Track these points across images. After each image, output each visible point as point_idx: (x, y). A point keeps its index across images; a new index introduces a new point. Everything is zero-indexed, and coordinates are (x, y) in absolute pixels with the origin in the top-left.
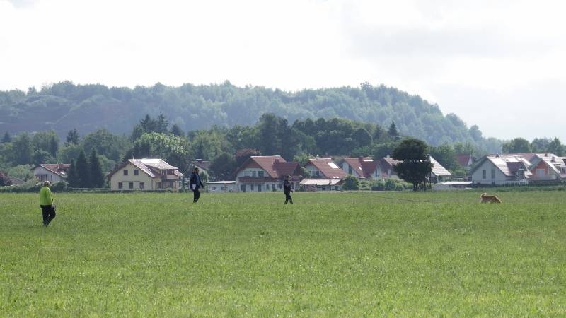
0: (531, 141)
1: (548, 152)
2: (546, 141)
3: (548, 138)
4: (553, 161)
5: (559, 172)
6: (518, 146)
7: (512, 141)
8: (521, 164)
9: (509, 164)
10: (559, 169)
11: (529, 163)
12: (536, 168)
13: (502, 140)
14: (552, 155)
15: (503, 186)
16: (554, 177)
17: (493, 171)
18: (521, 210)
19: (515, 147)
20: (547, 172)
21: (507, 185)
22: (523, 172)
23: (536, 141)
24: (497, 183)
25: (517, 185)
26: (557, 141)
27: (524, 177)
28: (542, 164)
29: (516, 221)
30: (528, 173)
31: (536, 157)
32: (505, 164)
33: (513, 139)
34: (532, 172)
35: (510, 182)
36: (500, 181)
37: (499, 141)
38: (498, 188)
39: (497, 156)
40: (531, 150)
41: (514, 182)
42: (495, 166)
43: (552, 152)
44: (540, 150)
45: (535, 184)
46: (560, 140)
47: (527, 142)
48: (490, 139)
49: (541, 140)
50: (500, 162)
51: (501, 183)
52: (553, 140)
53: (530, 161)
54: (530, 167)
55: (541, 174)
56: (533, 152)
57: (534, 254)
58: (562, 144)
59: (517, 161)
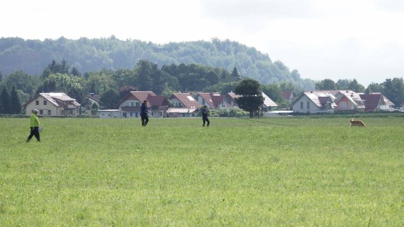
0: (336, 82)
1: (348, 89)
2: (347, 81)
3: (348, 79)
4: (352, 96)
5: (356, 104)
6: (327, 85)
7: (322, 81)
8: (328, 98)
9: (320, 98)
10: (356, 102)
11: (334, 98)
12: (340, 101)
13: (315, 80)
14: (352, 92)
15: (315, 114)
16: (352, 108)
17: (308, 103)
18: (328, 132)
19: (324, 85)
20: (347, 104)
21: (319, 114)
22: (330, 104)
23: (340, 81)
24: (311, 112)
25: (326, 113)
26: (355, 81)
27: (331, 108)
28: (344, 98)
29: (325, 140)
30: (334, 105)
31: (340, 93)
32: (317, 98)
33: (323, 80)
34: (337, 104)
35: (321, 111)
36: (313, 110)
37: (313, 81)
38: (312, 116)
39: (312, 92)
40: (336, 88)
41: (324, 111)
42: (310, 99)
43: (351, 89)
44: (343, 88)
45: (339, 113)
46: (357, 81)
47: (333, 82)
48: (306, 80)
49: (344, 81)
50: (314, 97)
51: (314, 112)
52: (352, 80)
53: (335, 96)
54: (336, 100)
55: (343, 105)
56: (338, 89)
57: (338, 164)
58: (358, 83)
59: (326, 96)
